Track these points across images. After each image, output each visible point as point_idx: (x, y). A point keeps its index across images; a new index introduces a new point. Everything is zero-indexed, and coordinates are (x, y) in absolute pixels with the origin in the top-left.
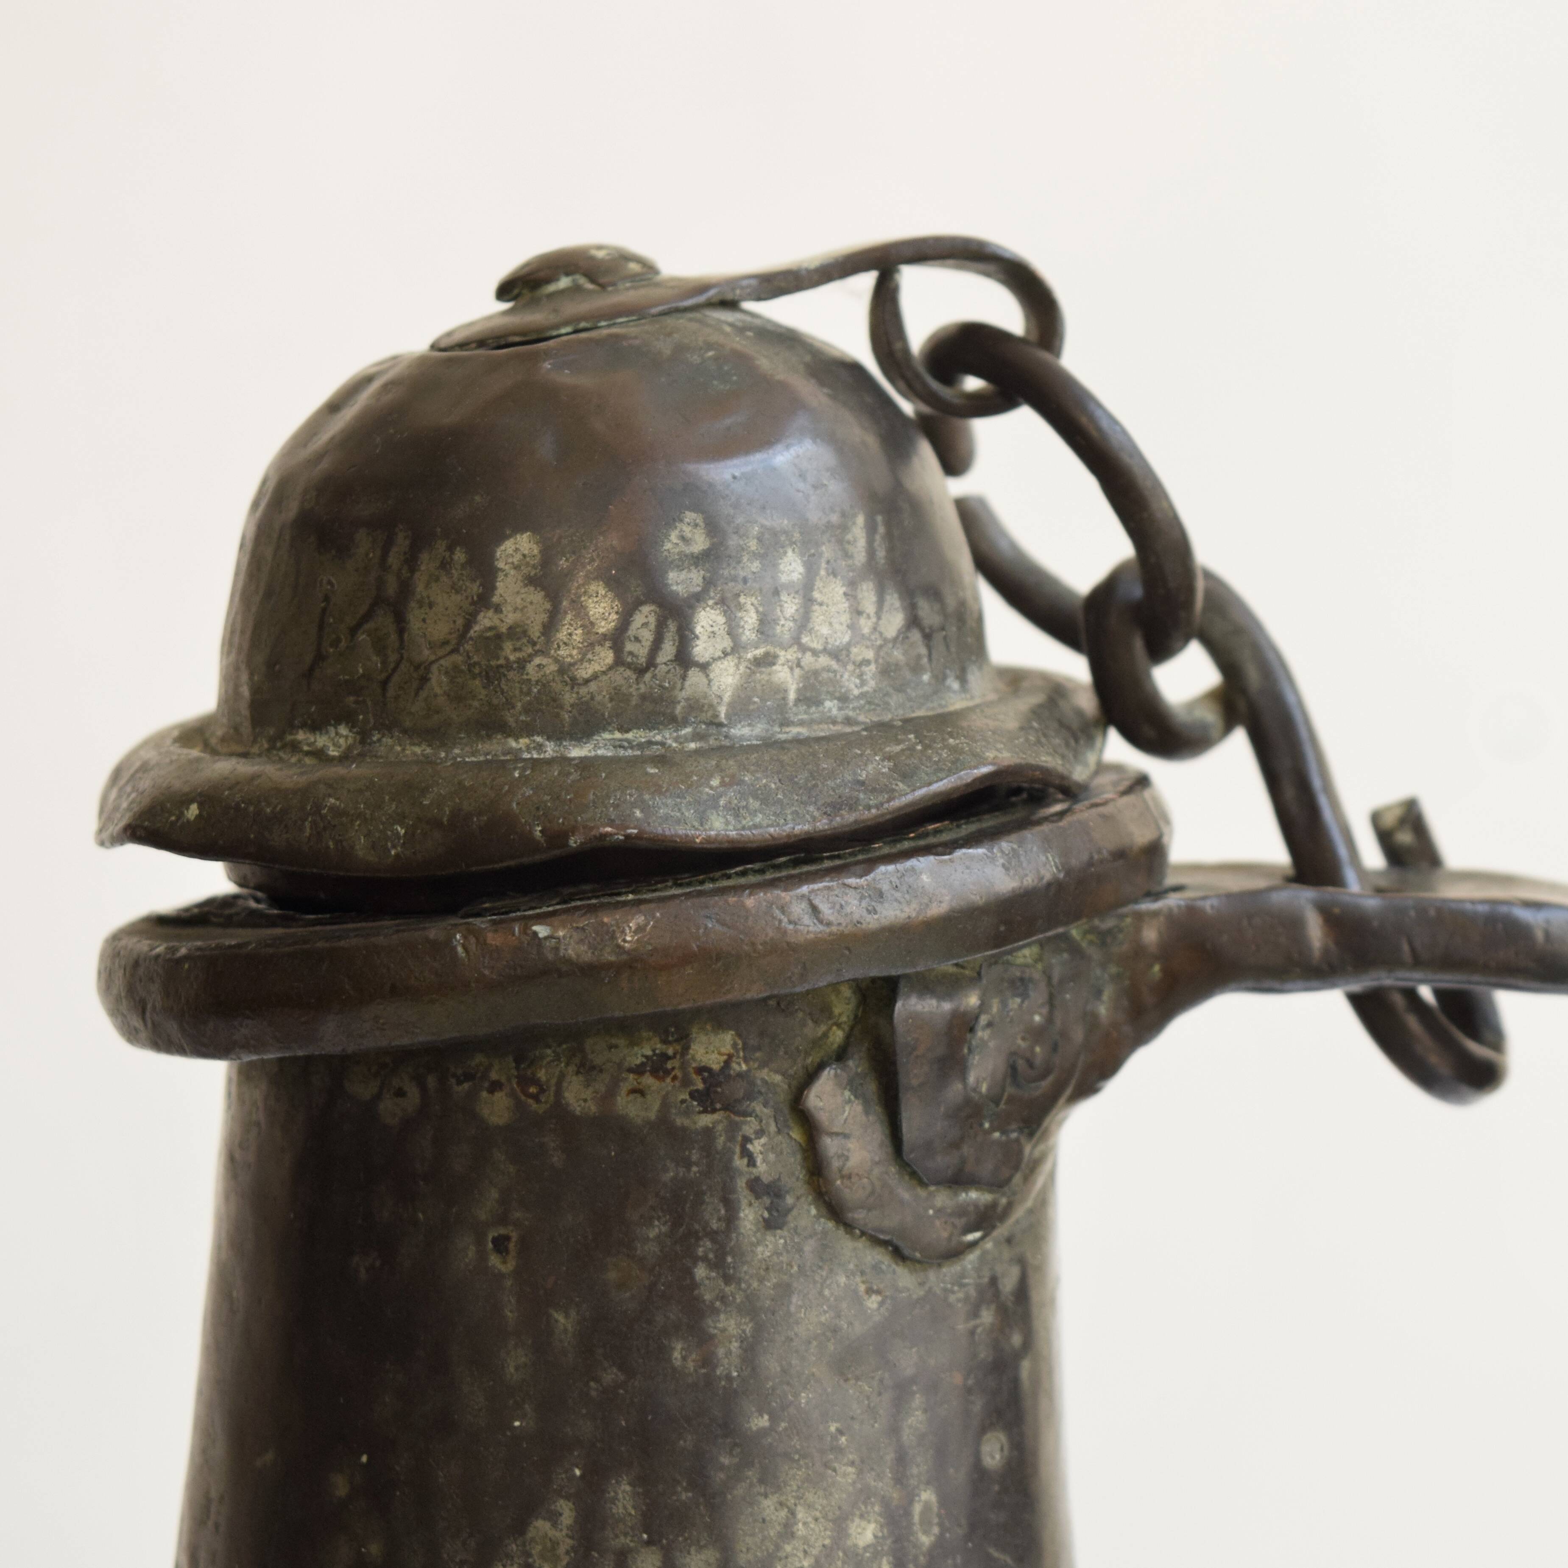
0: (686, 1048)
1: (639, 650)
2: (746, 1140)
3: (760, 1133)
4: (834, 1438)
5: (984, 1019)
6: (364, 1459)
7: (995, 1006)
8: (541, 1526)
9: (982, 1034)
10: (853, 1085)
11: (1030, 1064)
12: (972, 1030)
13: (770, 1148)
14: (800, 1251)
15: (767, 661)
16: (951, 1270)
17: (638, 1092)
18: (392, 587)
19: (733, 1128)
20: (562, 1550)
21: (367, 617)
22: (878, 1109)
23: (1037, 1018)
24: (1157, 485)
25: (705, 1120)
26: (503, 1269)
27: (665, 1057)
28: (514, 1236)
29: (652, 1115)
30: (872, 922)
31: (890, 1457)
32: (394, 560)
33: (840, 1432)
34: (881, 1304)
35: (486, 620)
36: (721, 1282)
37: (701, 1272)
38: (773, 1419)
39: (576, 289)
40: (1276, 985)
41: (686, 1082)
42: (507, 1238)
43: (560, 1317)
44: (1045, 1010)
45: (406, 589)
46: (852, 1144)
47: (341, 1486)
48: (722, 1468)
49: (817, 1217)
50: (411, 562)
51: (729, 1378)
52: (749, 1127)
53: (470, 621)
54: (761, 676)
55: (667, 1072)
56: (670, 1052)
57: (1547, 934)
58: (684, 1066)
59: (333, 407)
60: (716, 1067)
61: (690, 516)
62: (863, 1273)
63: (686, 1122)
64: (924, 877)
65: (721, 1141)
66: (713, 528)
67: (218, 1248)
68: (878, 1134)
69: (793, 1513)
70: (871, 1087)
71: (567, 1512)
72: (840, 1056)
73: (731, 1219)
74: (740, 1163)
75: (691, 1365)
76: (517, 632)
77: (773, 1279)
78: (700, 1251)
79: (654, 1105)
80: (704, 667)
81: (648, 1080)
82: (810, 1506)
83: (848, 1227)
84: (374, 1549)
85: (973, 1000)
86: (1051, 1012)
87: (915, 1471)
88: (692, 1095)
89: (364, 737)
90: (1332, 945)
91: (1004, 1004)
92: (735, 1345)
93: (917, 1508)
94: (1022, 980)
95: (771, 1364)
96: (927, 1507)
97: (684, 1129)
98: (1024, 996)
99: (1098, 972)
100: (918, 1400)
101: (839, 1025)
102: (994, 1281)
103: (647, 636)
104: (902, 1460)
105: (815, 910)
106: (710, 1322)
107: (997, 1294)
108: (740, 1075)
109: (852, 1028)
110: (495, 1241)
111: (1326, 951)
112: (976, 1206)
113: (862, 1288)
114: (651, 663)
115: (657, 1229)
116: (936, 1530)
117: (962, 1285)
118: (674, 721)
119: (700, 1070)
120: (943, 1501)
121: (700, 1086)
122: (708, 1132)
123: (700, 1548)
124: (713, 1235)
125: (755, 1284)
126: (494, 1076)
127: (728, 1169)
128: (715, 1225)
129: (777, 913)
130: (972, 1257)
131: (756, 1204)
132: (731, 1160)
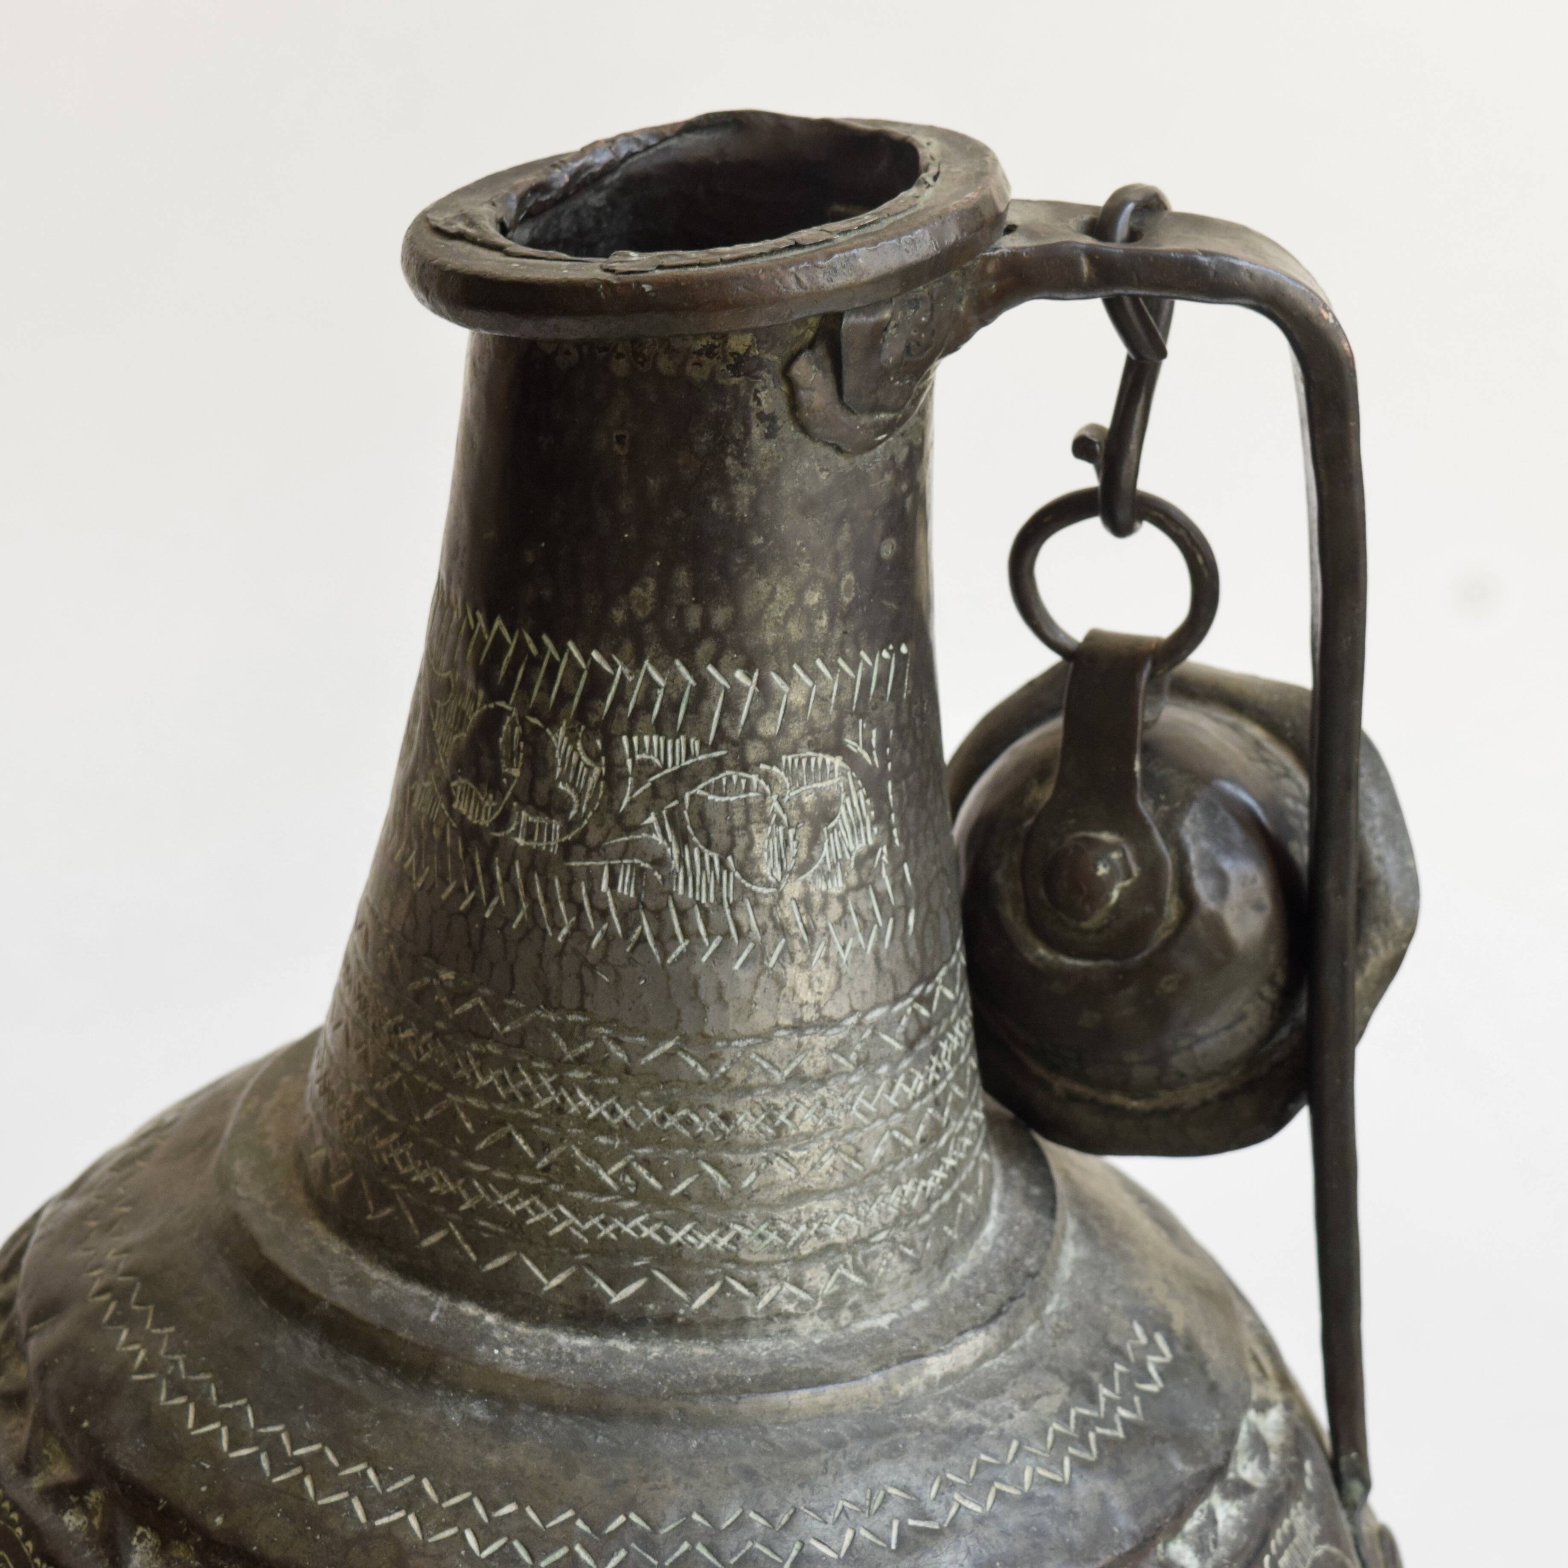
0: (726, 342)
2: (757, 391)
3: (764, 388)
4: (799, 548)
5: (893, 323)
6: (543, 545)
7: (900, 315)
8: (637, 590)
9: (891, 331)
10: (817, 363)
11: (919, 344)
12: (886, 329)
13: (770, 396)
14: (784, 449)
16: (867, 456)
17: (699, 364)
19: (750, 385)
20: (648, 603)
22: (831, 375)
23: (923, 319)
25: (735, 380)
26: (622, 453)
27: (714, 346)
28: (628, 437)
29: (705, 377)
30: (829, 286)
31: (829, 557)
33: (802, 545)
34: (828, 476)
36: (740, 467)
37: (729, 461)
38: (767, 539)
40: (1061, 295)
41: (725, 360)
42: (624, 437)
43: (652, 481)
44: (929, 314)
46: (815, 395)
47: (529, 557)
48: (737, 565)
49: (795, 431)
51: (742, 517)
52: (759, 385)
55: (715, 355)
56: (717, 343)
57: (1216, 273)
58: (724, 351)
60: (742, 352)
62: (819, 460)
63: (725, 381)
64: (860, 260)
65: (742, 393)
67: (465, 410)
68: (830, 387)
69: (774, 589)
70: (827, 364)
71: (652, 585)
72: (811, 346)
73: (747, 434)
74: (753, 404)
75: (722, 510)
77: (769, 465)
78: (729, 450)
79: (707, 370)
81: (704, 358)
82: (784, 585)
83: (812, 436)
84: (547, 593)
85: (887, 315)
86: (932, 315)
87: (843, 563)
88: (728, 367)
90: (1094, 276)
91: (905, 313)
92: (746, 500)
93: (843, 584)
94: (916, 300)
95: (765, 509)
96: (849, 582)
97: (723, 386)
98: (916, 308)
99: (960, 289)
100: (846, 526)
101: (811, 329)
102: (893, 458)
104: (837, 558)
105: (798, 280)
106: (733, 487)
107: (894, 464)
108: (755, 357)
109: (818, 330)
110: (617, 437)
111: (1089, 278)
112: (884, 422)
113: (818, 468)
115: (706, 438)
116: (853, 594)
117: (874, 463)
119: (733, 354)
120: (858, 579)
121: (732, 362)
122: (736, 387)
123: (723, 606)
124: (736, 442)
125: (759, 468)
126: (619, 350)
127: (747, 408)
128: (737, 436)
129: (777, 282)
130: (880, 448)
131: (761, 425)
132: (748, 401)
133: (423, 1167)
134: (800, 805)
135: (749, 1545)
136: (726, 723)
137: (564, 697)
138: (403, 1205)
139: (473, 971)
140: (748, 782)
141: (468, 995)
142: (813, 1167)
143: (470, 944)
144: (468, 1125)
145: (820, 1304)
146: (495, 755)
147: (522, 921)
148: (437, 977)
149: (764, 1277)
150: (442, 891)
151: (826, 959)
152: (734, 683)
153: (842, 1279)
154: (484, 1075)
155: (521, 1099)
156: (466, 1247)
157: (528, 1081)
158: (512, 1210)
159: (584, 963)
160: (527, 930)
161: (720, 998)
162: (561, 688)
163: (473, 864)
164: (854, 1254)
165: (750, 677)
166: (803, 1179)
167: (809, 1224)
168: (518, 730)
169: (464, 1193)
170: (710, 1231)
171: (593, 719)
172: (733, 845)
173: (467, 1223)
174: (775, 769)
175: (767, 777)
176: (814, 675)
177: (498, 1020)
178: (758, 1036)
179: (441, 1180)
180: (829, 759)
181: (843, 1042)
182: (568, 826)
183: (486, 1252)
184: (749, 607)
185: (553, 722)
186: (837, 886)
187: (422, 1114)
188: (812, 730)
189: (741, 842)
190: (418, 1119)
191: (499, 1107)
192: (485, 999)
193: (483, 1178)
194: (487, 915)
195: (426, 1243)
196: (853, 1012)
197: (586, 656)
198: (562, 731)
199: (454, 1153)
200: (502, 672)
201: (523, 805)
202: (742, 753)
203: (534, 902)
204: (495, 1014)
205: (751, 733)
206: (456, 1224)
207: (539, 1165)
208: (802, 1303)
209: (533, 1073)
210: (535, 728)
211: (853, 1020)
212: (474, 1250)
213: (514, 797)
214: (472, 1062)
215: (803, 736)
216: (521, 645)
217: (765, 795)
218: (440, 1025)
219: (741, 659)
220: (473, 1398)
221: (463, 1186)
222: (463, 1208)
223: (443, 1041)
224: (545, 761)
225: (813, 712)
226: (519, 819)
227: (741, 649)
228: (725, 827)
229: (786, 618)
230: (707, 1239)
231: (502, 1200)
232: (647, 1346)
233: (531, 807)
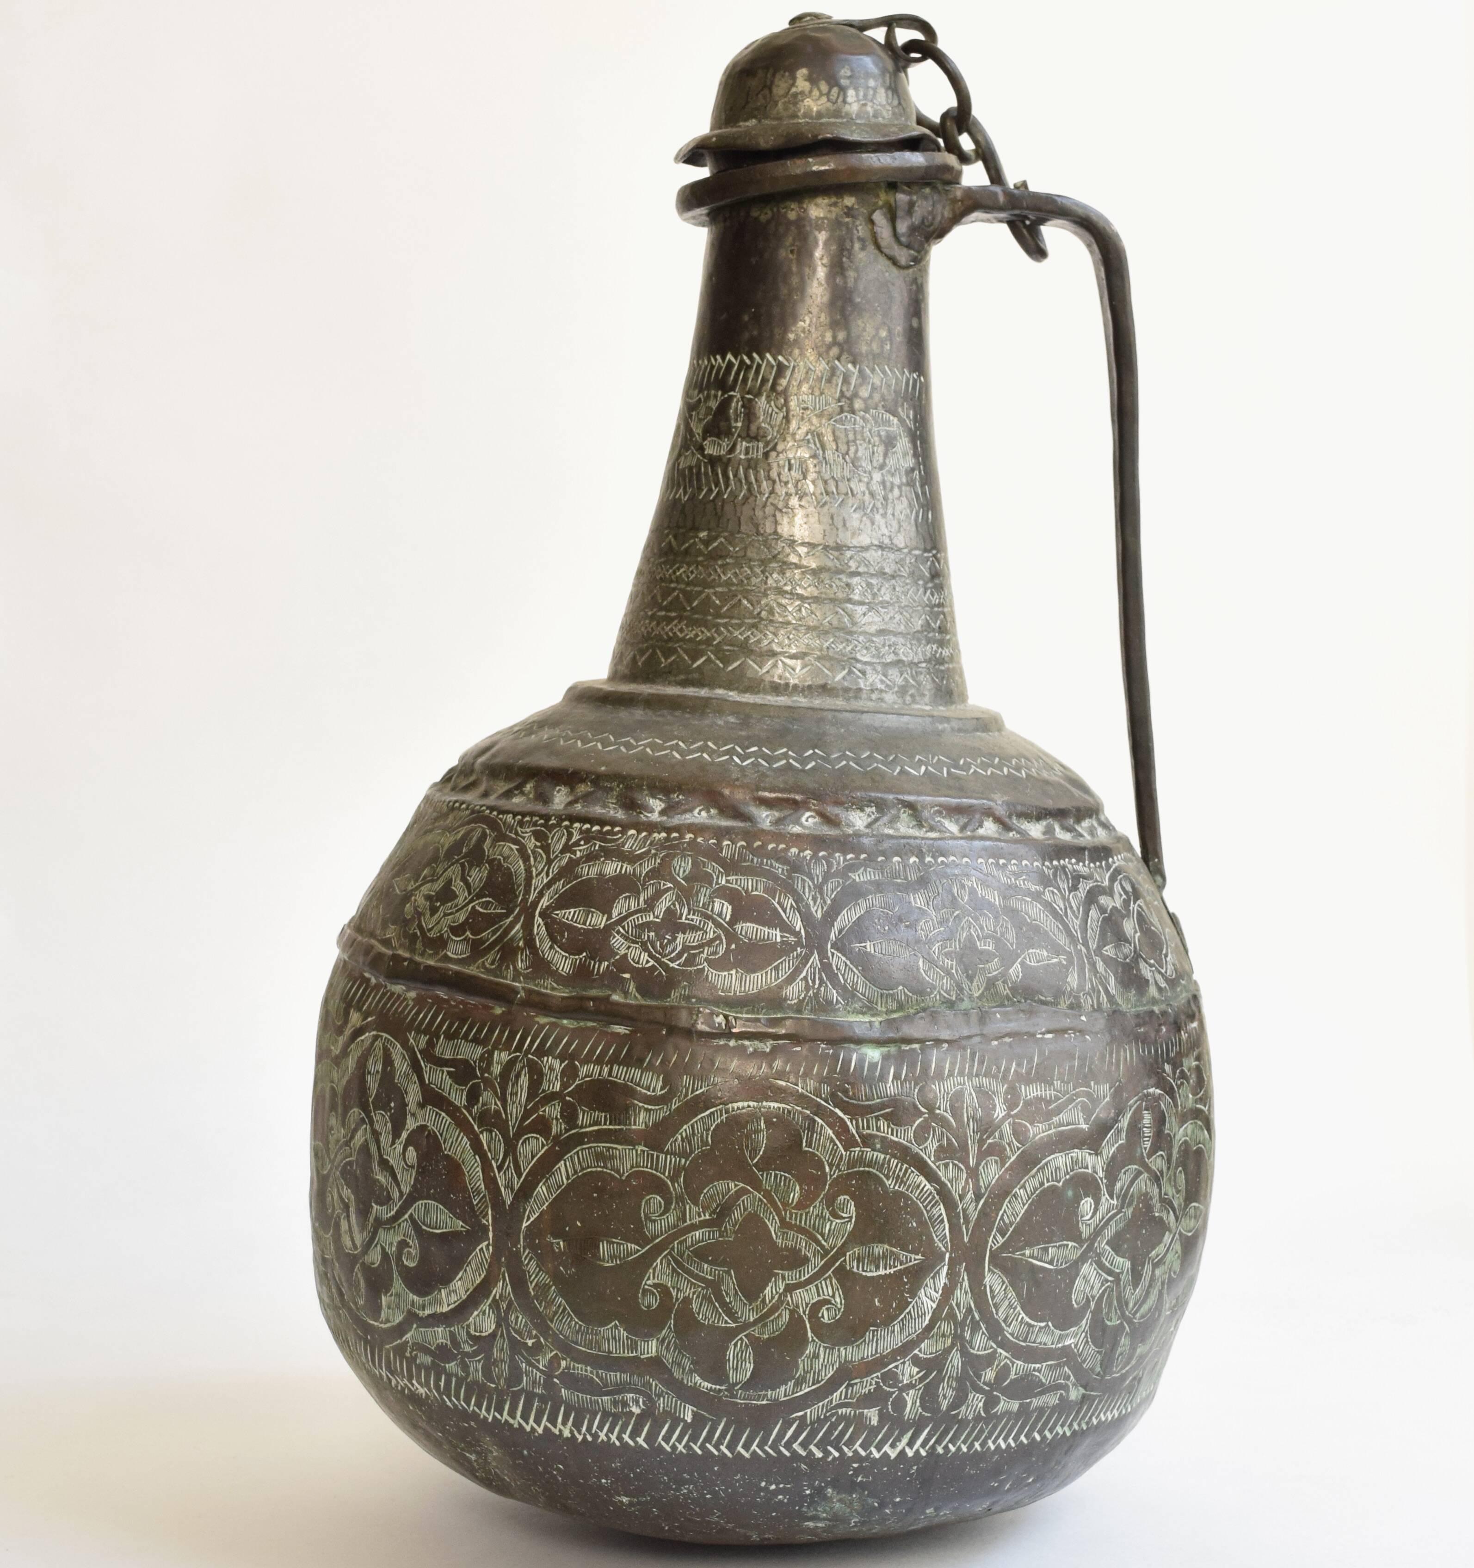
1: (833, 98)
3: (860, 225)
4: (876, 307)
6: (753, 310)
10: (885, 215)
13: (863, 229)
14: (869, 257)
15: (865, 105)
16: (906, 272)
18: (768, 83)
19: (854, 223)
20: (806, 330)
21: (762, 90)
22: (890, 223)
24: (962, 78)
25: (847, 220)
26: (793, 258)
27: (837, 202)
29: (834, 217)
32: (769, 76)
35: (794, 90)
38: (861, 300)
39: (812, 20)
41: (842, 209)
42: (794, 250)
43: (808, 270)
44: (931, 208)
45: (772, 82)
46: (884, 230)
47: (746, 317)
49: (874, 249)
50: (774, 75)
51: (851, 288)
52: (858, 222)
53: (789, 90)
54: (864, 108)
55: (838, 206)
56: (839, 201)
58: (842, 205)
59: (746, 48)
60: (851, 206)
61: (847, 67)
62: (884, 266)
63: (842, 220)
65: (851, 226)
66: (852, 70)
68: (890, 230)
69: (865, 325)
70: (889, 217)
71: (808, 320)
72: (881, 207)
73: (852, 246)
74: (855, 232)
75: (841, 283)
76: (802, 93)
77: (862, 264)
79: (834, 214)
80: (850, 104)
81: (833, 208)
82: (870, 324)
83: (881, 252)
85: (914, 199)
86: (933, 210)
87: (896, 321)
88: (844, 213)
89: (760, 121)
90: (1005, 201)
92: (852, 279)
93: (896, 331)
94: (926, 197)
95: (859, 285)
96: (899, 332)
97: (841, 222)
100: (897, 304)
101: (881, 199)
102: (915, 278)
103: (836, 95)
105: (879, 160)
106: (846, 273)
108: (856, 209)
109: (885, 201)
112: (914, 256)
113: (883, 270)
114: (836, 102)
115: (834, 247)
116: (901, 337)
117: (908, 277)
118: (841, 117)
119: (847, 207)
120: (902, 332)
121: (846, 211)
122: (847, 223)
124: (848, 250)
127: (852, 233)
129: (870, 159)
130: (911, 270)
131: (858, 243)
132: (853, 230)
133: (693, 630)
134: (879, 436)
135: (875, 765)
136: (844, 389)
137: (764, 381)
138: (681, 652)
139: (718, 526)
140: (855, 420)
141: (715, 539)
142: (891, 618)
143: (716, 514)
144: (717, 602)
145: (896, 689)
146: (728, 419)
147: (744, 495)
148: (697, 537)
149: (868, 669)
150: (699, 494)
151: (893, 515)
152: (848, 370)
153: (906, 679)
154: (725, 574)
155: (746, 582)
156: (718, 662)
157: (749, 572)
158: (741, 638)
159: (777, 508)
160: (746, 499)
161: (844, 525)
162: (763, 377)
163: (717, 475)
164: (911, 669)
165: (855, 367)
166: (886, 623)
167: (890, 646)
168: (740, 404)
169: (715, 635)
170: (842, 643)
171: (780, 388)
172: (849, 450)
173: (718, 651)
174: (867, 415)
175: (863, 418)
176: (884, 372)
177: (732, 546)
178: (862, 547)
179: (703, 632)
180: (892, 418)
181: (902, 560)
182: (767, 444)
183: (726, 661)
184: (855, 332)
185: (758, 394)
186: (897, 481)
187: (690, 604)
188: (883, 399)
189: (852, 449)
190: (689, 609)
191: (734, 588)
192: (725, 538)
193: (725, 625)
194: (725, 497)
195: (695, 665)
196: (906, 547)
197: (775, 360)
198: (764, 398)
199: (710, 618)
200: (732, 378)
201: (743, 439)
202: (851, 406)
203: (749, 484)
204: (730, 543)
205: (856, 395)
206: (711, 651)
207: (755, 613)
208: (887, 686)
209: (751, 568)
210: (750, 400)
211: (906, 551)
212: (721, 662)
213: (739, 436)
214: (719, 570)
215: (880, 401)
216: (742, 362)
217: (863, 427)
218: (700, 559)
219: (851, 358)
220: (729, 715)
221: (715, 632)
222: (715, 643)
223: (702, 566)
224: (755, 414)
225: (884, 390)
226: (741, 446)
227: (850, 353)
228: (845, 440)
229: (871, 341)
230: (841, 647)
231: (736, 633)
232: (812, 700)
233: (748, 439)
